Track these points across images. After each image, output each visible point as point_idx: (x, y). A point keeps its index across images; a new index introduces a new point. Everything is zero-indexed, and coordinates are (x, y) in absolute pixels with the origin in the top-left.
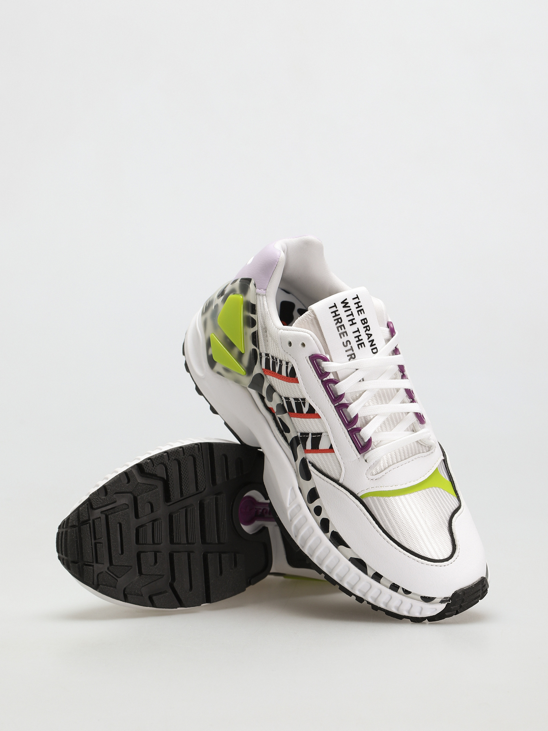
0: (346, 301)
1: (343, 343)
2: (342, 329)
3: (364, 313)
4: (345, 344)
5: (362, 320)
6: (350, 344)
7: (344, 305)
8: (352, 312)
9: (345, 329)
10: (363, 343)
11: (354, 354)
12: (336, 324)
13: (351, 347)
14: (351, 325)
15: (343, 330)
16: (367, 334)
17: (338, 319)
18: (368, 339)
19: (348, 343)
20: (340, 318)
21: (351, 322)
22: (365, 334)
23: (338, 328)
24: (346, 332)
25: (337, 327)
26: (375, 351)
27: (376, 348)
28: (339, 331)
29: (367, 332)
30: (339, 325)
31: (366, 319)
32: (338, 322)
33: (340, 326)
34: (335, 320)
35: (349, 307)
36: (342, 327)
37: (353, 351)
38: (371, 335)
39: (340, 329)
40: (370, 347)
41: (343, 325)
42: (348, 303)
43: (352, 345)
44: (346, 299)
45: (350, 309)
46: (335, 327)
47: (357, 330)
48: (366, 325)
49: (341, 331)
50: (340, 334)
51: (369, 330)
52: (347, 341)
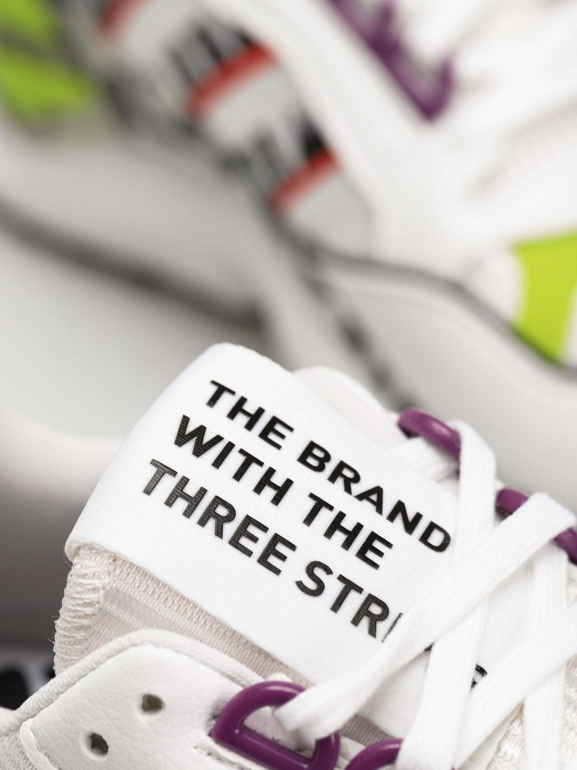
0: (191, 428)
1: (300, 585)
2: (254, 539)
3: (291, 429)
4: (311, 585)
5: (302, 459)
6: (328, 571)
7: (190, 446)
8: (242, 451)
9: (264, 529)
10: (373, 536)
11: (371, 599)
12: (219, 533)
13: (341, 578)
14: (276, 500)
15: (264, 539)
16: (361, 497)
17: (210, 513)
18: (379, 510)
19: (319, 572)
20: (218, 501)
21: (269, 493)
22: (357, 501)
23: (234, 542)
24: (277, 539)
25: (230, 543)
26: (436, 538)
27: (432, 526)
28: (249, 553)
29: (357, 489)
30: (230, 529)
31: (312, 445)
32: (221, 522)
33: (242, 531)
34: (202, 522)
35: (218, 439)
36: (252, 530)
37: (360, 590)
38: (378, 491)
39: (244, 541)
40: (406, 535)
41: (249, 520)
42: (201, 430)
43: (337, 572)
44: (185, 420)
45: (230, 446)
46: (224, 544)
47: (312, 503)
48: (330, 467)
49: (258, 549)
50: (263, 560)
51: (357, 478)
52: (310, 569)
